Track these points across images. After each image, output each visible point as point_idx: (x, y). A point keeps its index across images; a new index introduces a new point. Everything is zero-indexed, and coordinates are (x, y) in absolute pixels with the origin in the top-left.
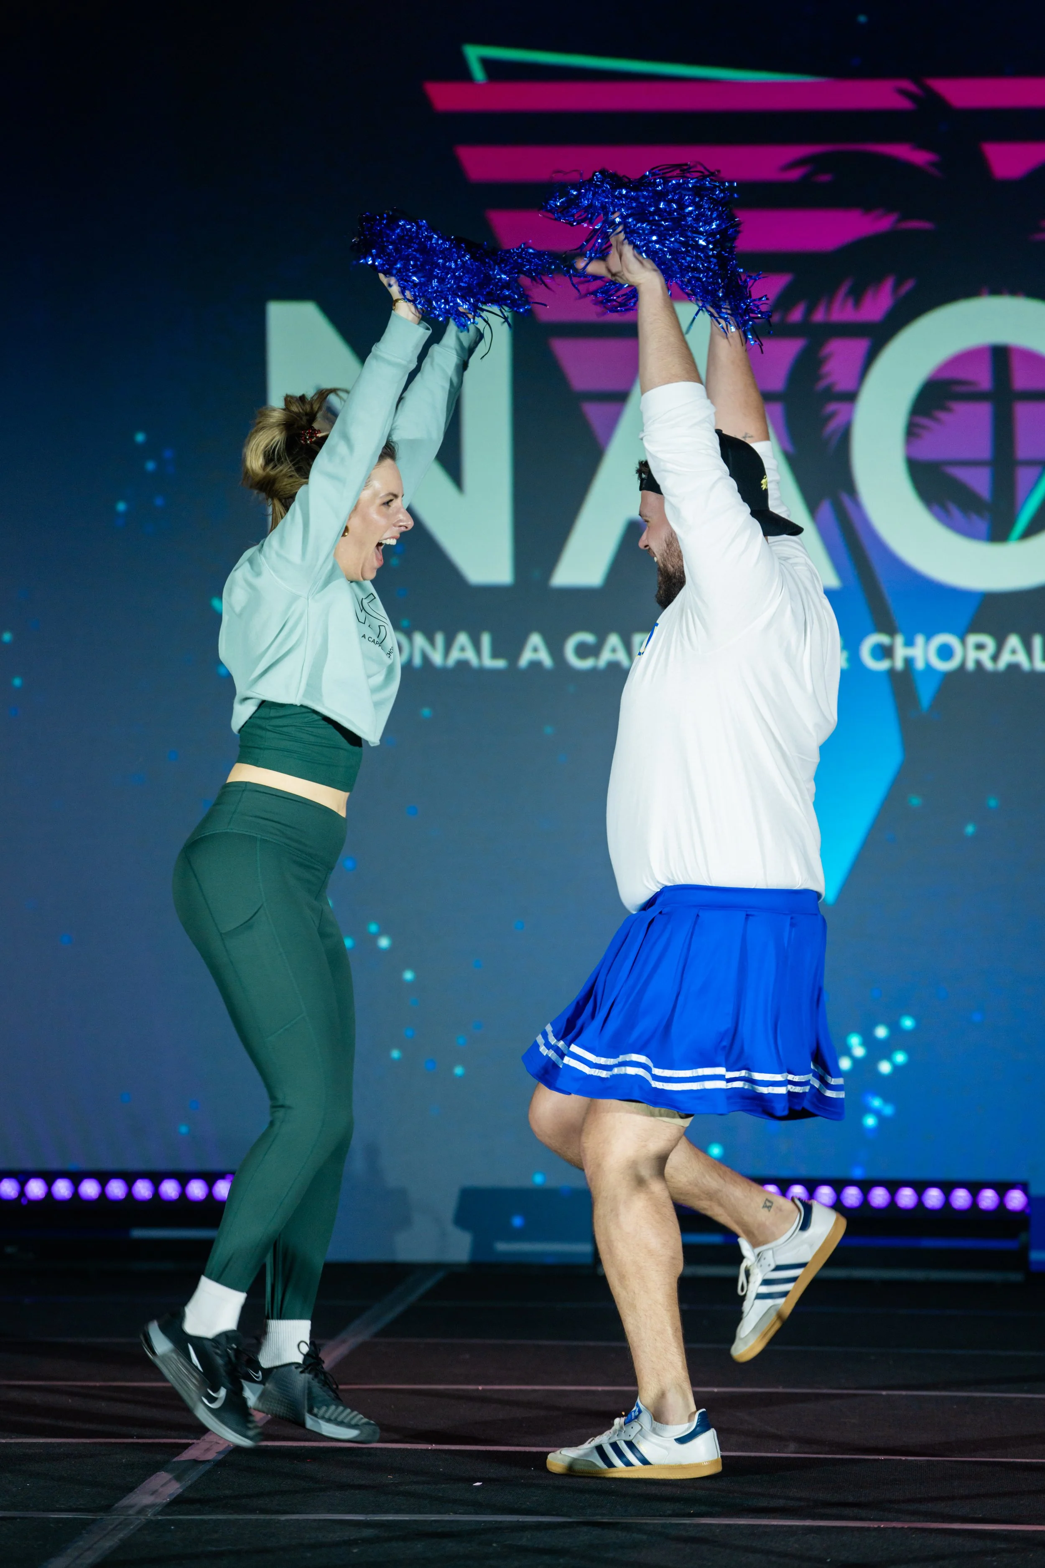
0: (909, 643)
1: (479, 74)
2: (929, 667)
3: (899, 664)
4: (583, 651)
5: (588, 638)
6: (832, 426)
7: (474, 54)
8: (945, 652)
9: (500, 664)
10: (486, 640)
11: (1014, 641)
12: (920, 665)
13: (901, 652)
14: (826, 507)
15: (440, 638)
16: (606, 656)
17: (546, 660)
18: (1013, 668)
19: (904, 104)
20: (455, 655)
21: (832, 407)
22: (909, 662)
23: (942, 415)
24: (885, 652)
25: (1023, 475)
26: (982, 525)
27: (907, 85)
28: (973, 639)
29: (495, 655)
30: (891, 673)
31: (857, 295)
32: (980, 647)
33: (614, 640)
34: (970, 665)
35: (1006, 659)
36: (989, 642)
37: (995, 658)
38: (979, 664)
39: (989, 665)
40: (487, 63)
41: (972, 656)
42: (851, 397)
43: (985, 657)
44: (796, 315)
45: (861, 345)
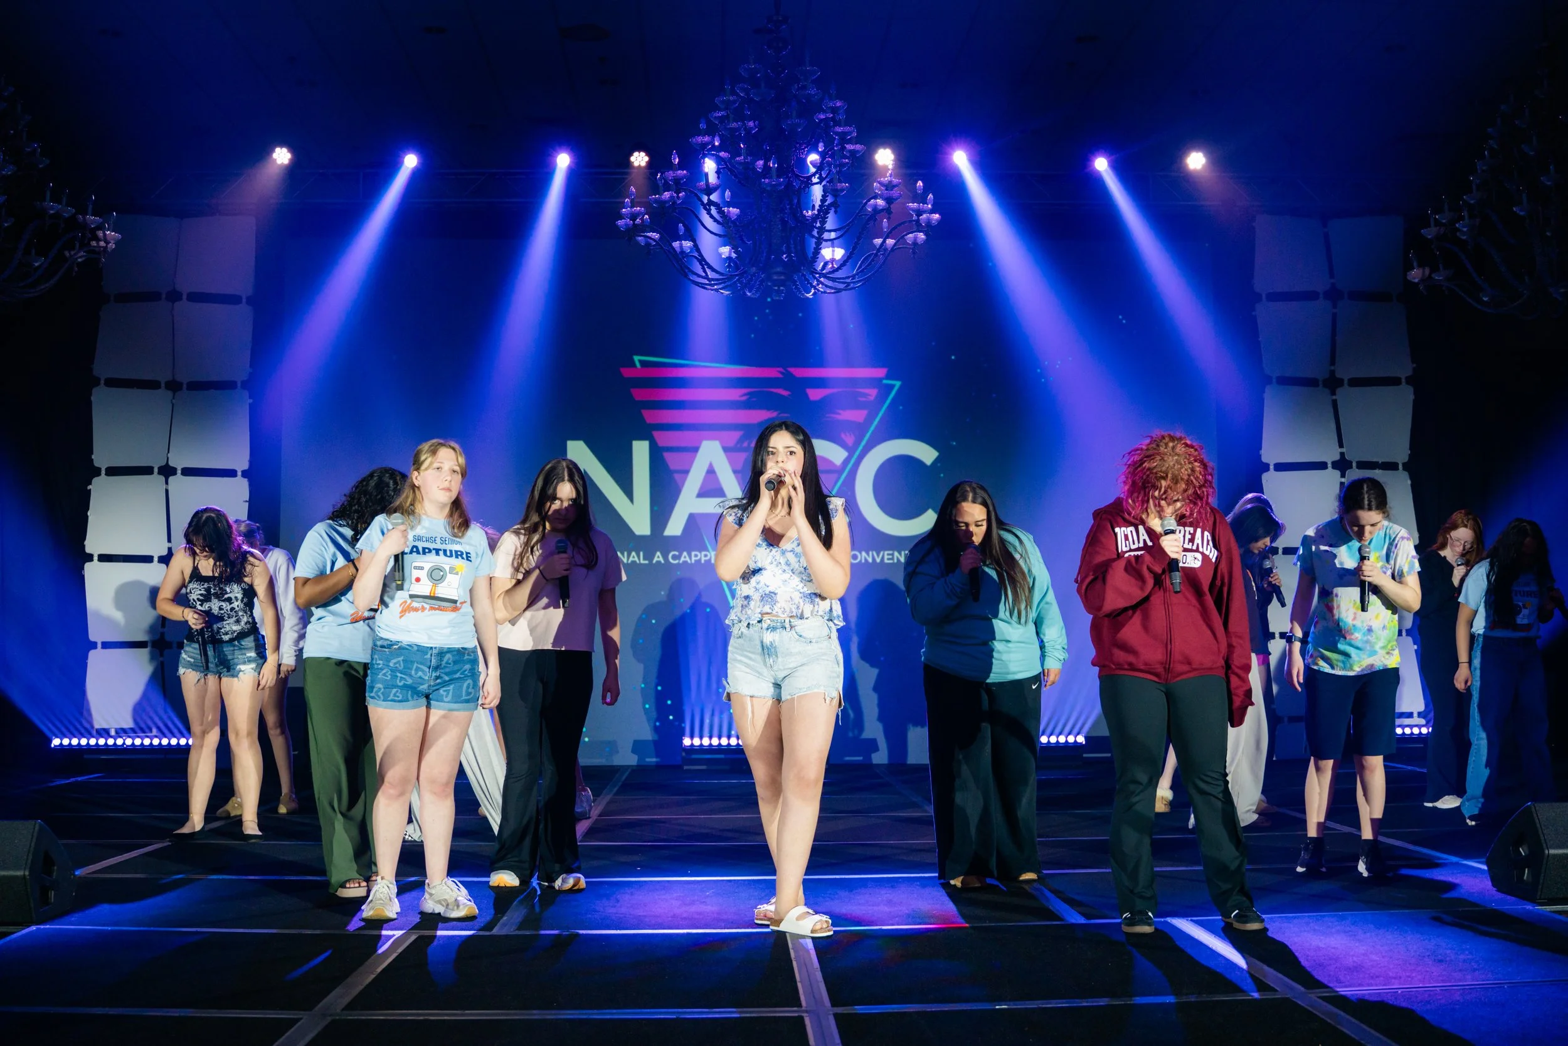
1: (638, 365)
4: (674, 557)
5: (677, 553)
7: (636, 358)
9: (647, 562)
10: (641, 554)
15: (626, 553)
16: (682, 559)
17: (663, 562)
19: (781, 376)
20: (631, 559)
27: (780, 369)
29: (645, 559)
33: (685, 554)
40: (640, 361)
44: (745, 444)
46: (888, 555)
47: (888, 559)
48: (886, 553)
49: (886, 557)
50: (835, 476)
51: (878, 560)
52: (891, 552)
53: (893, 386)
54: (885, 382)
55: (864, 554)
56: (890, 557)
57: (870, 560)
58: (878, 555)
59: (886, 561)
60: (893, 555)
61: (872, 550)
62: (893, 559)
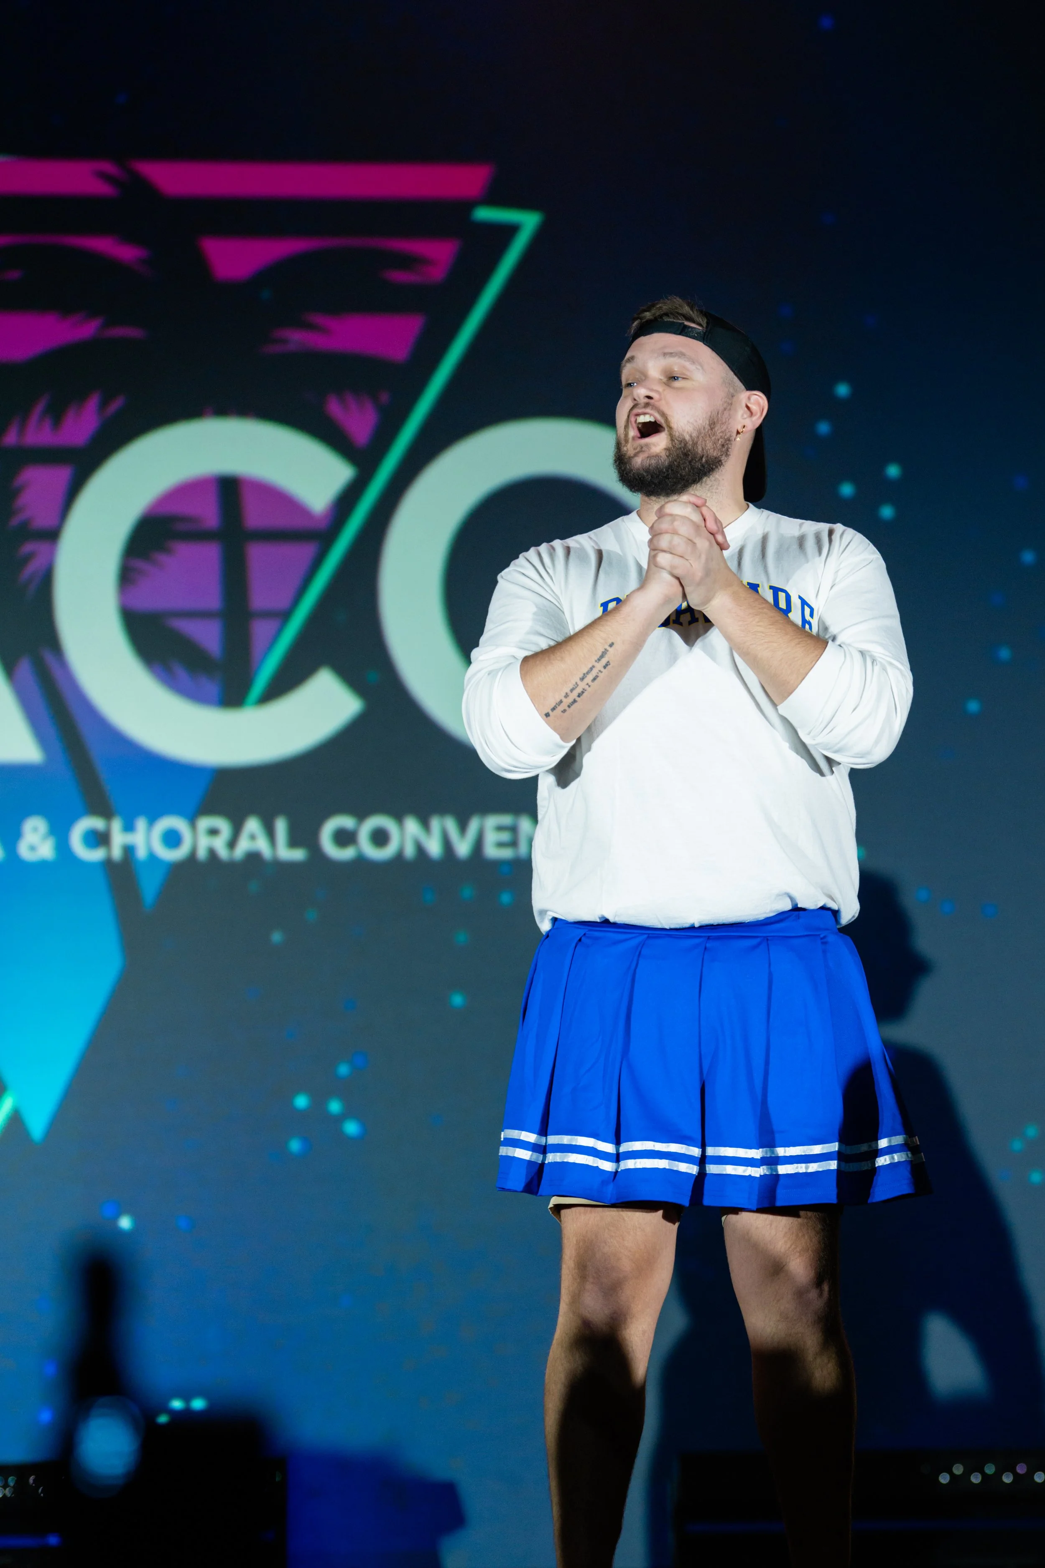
0: (129, 827)
2: (153, 857)
3: (117, 853)
6: (31, 568)
8: (172, 839)
11: (253, 825)
12: (141, 853)
13: (119, 839)
14: (25, 667)
18: (254, 857)
21: (28, 547)
22: (129, 851)
23: (162, 558)
24: (101, 839)
25: (260, 629)
26: (213, 688)
27: (108, 167)
28: (205, 823)
30: (108, 864)
31: (56, 413)
32: (213, 832)
34: (202, 854)
35: (244, 846)
36: (224, 825)
37: (232, 844)
38: (212, 853)
39: (223, 853)
41: (204, 843)
42: (52, 535)
43: (220, 844)
45: (63, 474)
46: (500, 828)
47: (501, 845)
48: (492, 821)
49: (491, 838)
50: (309, 550)
51: (463, 848)
52: (506, 820)
53: (509, 231)
54: (485, 214)
55: (412, 826)
56: (505, 836)
57: (434, 848)
58: (463, 827)
59: (491, 851)
60: (513, 829)
61: (442, 811)
62: (514, 844)
